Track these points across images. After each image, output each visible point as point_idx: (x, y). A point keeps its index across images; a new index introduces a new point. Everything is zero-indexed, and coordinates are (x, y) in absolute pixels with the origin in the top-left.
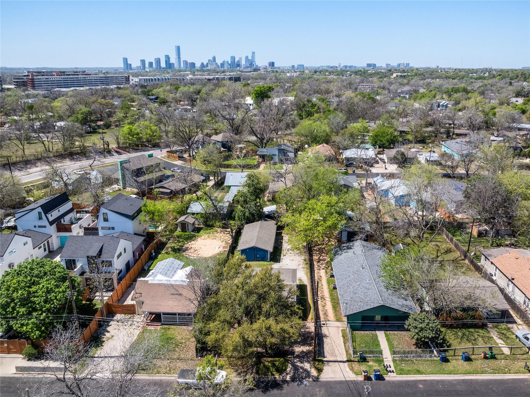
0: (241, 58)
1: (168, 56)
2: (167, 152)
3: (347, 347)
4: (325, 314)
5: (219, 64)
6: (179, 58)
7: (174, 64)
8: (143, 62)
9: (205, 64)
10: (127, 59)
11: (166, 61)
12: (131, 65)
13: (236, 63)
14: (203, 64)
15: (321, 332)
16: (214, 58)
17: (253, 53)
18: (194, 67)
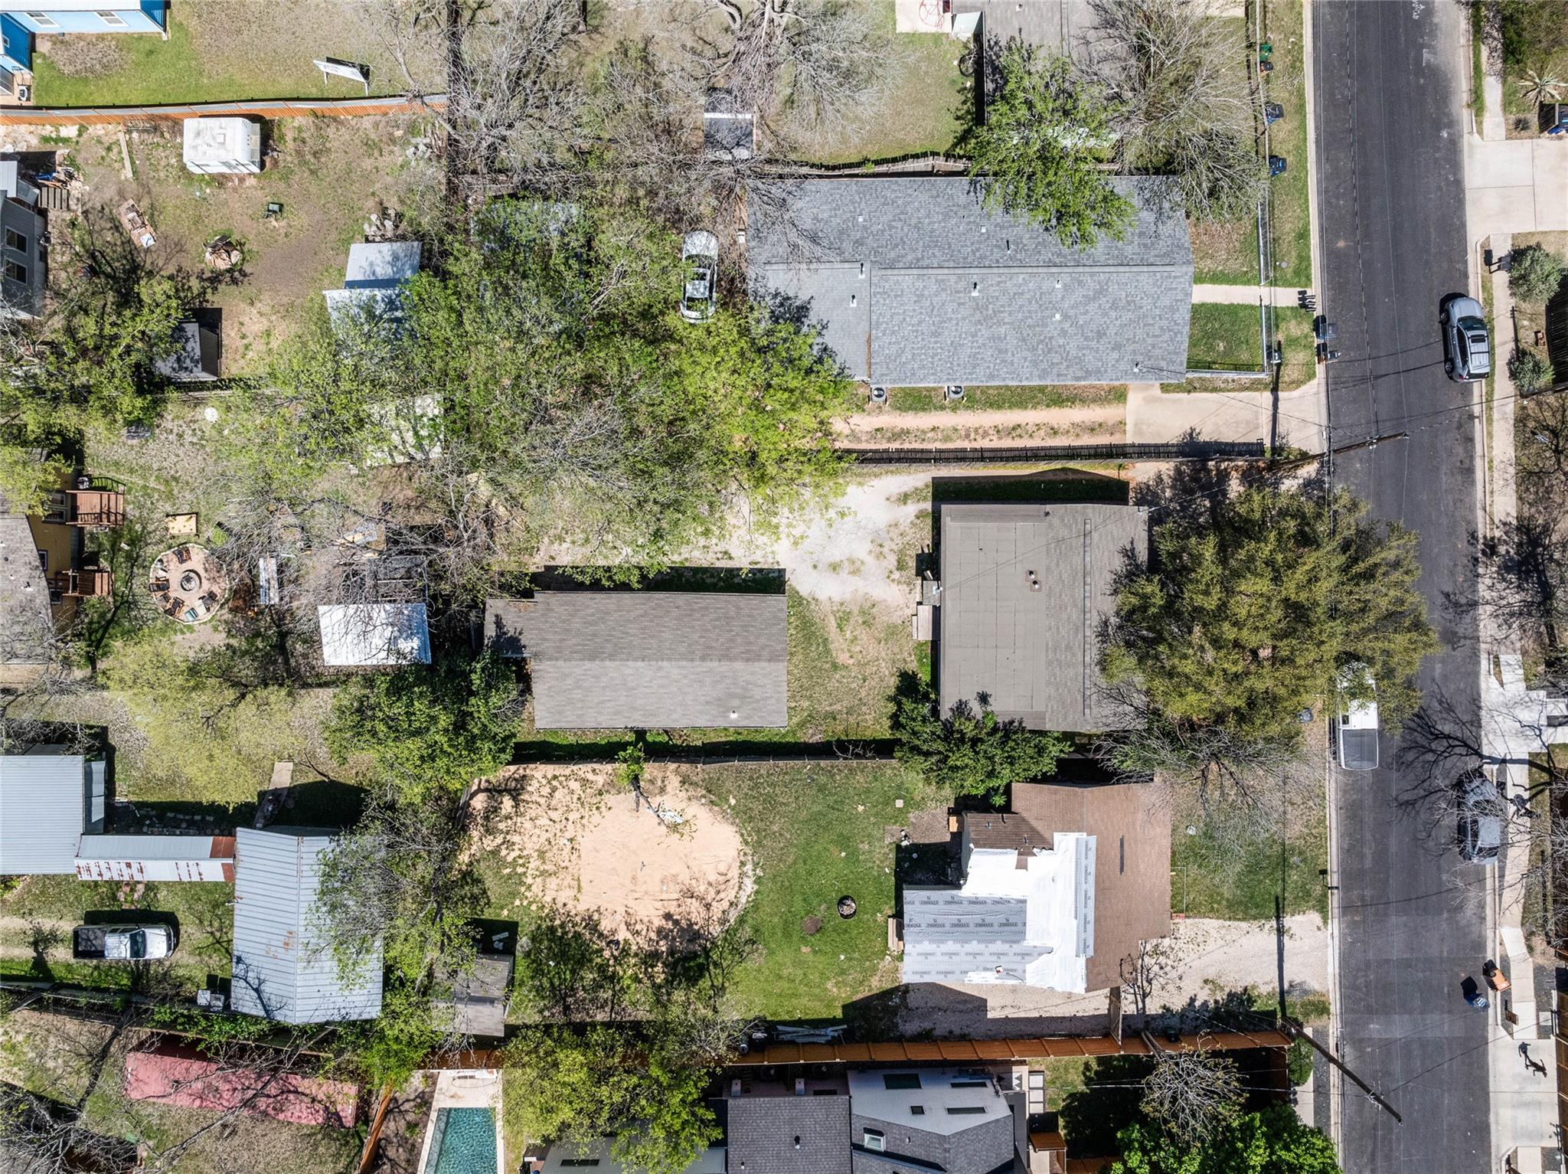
3: (1231, 386)
4: (1092, 430)
15: (1173, 445)
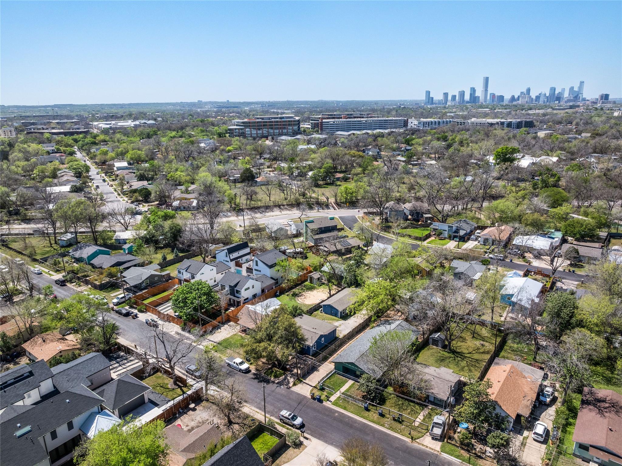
0: (564, 90)
1: (474, 88)
2: (364, 213)
5: (534, 97)
6: (486, 90)
7: (479, 97)
8: (446, 95)
9: (516, 97)
10: (429, 92)
11: (471, 94)
12: (433, 98)
13: (556, 95)
14: (513, 97)
16: (529, 90)
17: (582, 83)
18: (503, 101)
